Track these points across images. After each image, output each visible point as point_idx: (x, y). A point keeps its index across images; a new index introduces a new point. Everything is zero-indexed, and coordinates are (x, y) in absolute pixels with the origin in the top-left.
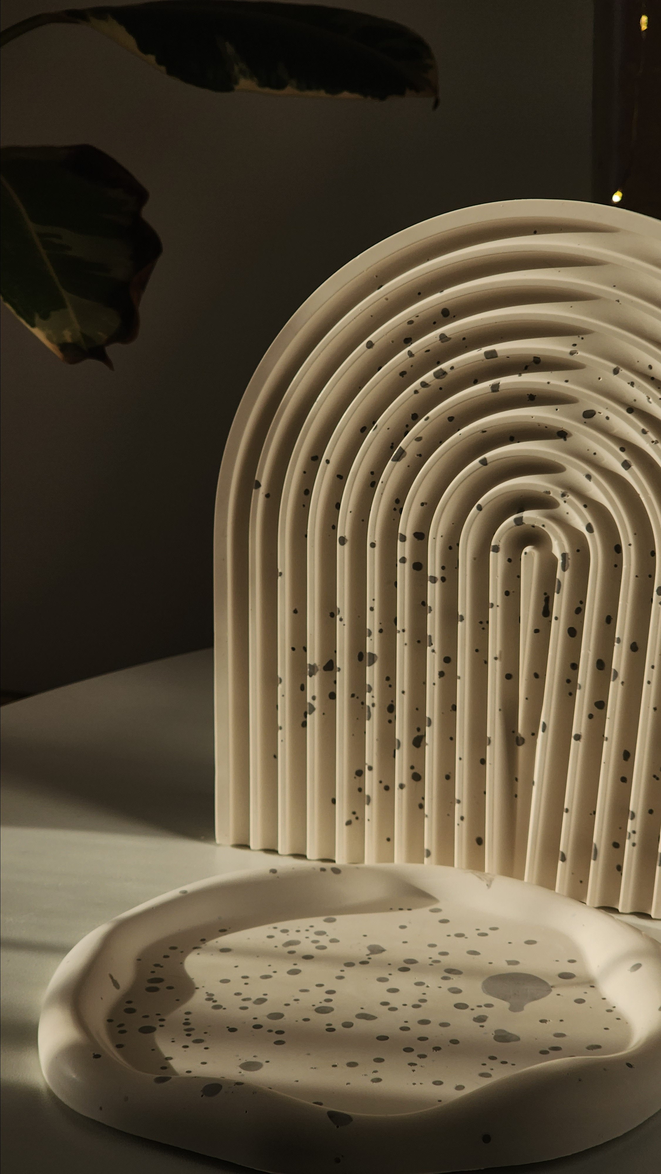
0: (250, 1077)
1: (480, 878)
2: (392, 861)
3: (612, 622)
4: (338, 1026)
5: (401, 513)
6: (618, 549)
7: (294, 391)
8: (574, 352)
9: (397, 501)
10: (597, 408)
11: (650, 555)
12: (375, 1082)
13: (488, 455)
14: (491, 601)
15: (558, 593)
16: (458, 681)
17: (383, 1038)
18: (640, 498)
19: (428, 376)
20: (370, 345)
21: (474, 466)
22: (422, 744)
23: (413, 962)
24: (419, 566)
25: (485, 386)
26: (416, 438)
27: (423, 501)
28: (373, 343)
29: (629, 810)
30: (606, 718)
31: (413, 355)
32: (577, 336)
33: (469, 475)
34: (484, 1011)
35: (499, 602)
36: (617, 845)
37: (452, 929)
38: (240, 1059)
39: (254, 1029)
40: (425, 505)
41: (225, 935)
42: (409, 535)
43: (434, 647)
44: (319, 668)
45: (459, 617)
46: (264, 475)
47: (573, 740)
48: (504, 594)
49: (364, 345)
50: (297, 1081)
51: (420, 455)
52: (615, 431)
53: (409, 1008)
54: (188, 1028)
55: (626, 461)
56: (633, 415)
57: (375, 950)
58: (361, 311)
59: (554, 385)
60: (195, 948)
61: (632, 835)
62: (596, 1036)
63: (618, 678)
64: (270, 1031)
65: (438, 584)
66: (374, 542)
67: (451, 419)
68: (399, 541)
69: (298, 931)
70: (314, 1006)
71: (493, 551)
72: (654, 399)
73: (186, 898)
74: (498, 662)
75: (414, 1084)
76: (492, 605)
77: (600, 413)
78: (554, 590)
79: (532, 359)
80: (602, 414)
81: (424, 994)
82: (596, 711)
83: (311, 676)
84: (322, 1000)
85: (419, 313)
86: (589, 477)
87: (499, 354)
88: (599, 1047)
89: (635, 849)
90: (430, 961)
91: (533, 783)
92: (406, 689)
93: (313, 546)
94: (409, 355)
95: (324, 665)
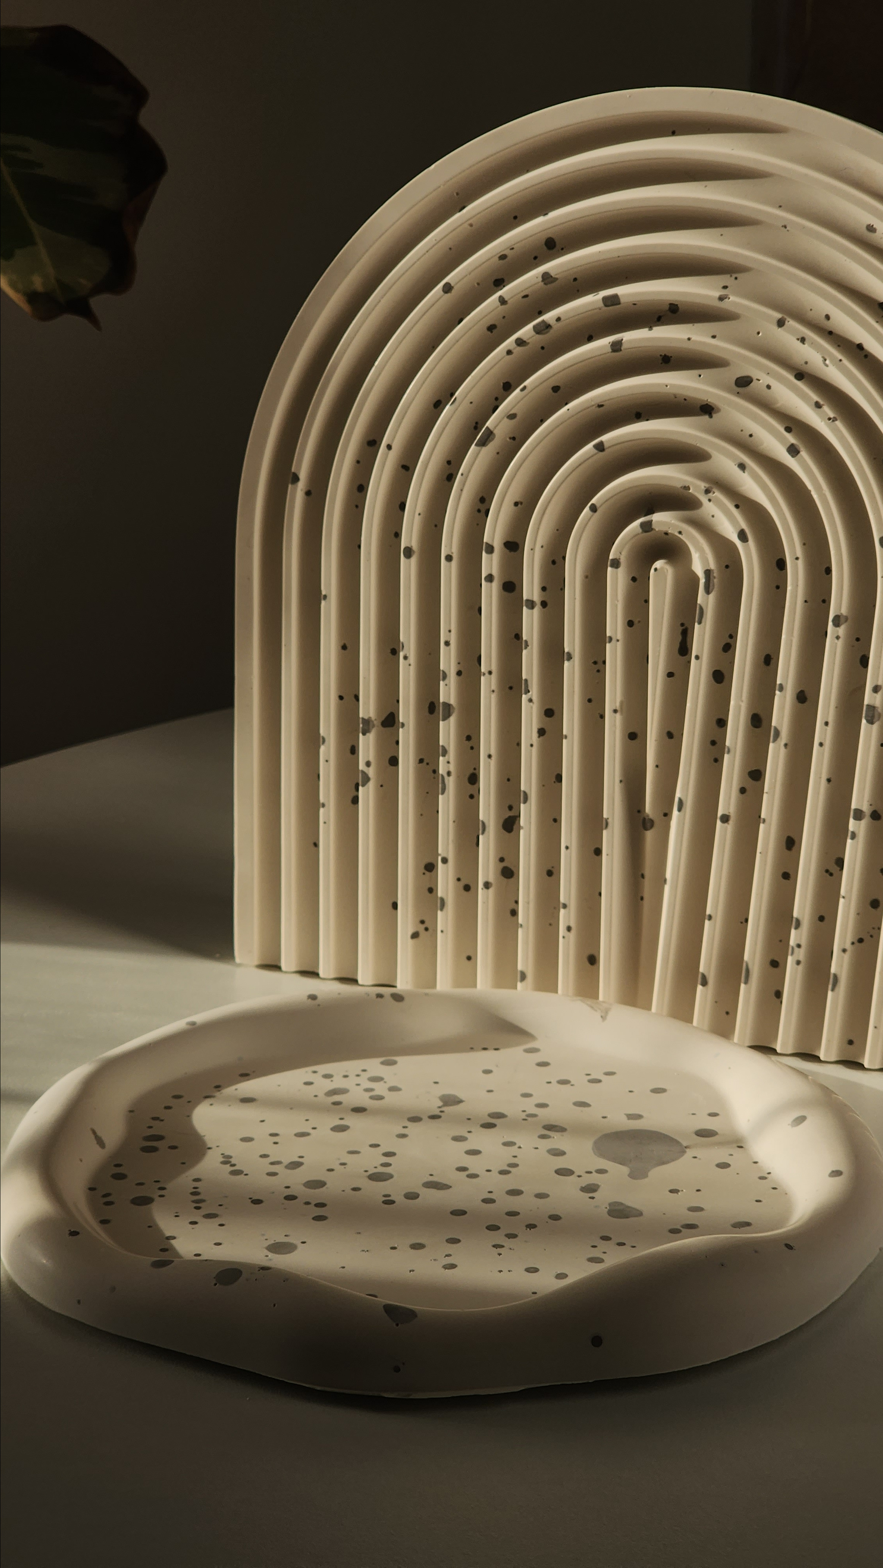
0: (279, 1261)
1: (592, 1007)
2: (475, 985)
3: (772, 662)
4: (398, 1197)
5: (487, 516)
6: (781, 564)
7: (345, 351)
8: (725, 296)
9: (482, 500)
10: (754, 373)
11: (824, 572)
12: (449, 1269)
13: (605, 438)
14: (608, 633)
15: (700, 623)
16: (564, 741)
17: (459, 1213)
18: (811, 495)
19: (526, 331)
20: (448, 288)
21: (586, 453)
22: (515, 827)
23: (500, 1116)
24: (511, 587)
25: (603, 343)
26: (508, 415)
27: (518, 500)
28: (452, 285)
29: (792, 917)
30: (763, 793)
31: (506, 301)
32: (729, 275)
33: (580, 465)
34: (595, 1178)
35: (620, 635)
36: (776, 964)
37: (554, 1073)
38: (266, 1239)
39: (286, 1201)
40: (519, 505)
41: (248, 1080)
42: (497, 544)
43: (532, 694)
44: (375, 722)
45: (565, 655)
46: (304, 466)
47: (719, 822)
48: (626, 625)
49: (439, 289)
50: (344, 1267)
51: (514, 438)
52: (779, 405)
53: (495, 1173)
54: (197, 1199)
55: (792, 445)
56: (802, 382)
57: (450, 1101)
58: (435, 242)
59: (695, 341)
60: (207, 1097)
61: (796, 949)
62: (744, 1209)
63: (779, 739)
64: (307, 1203)
65: (536, 611)
66: (451, 554)
67: (556, 389)
68: (484, 554)
69: (346, 1076)
70: (366, 1171)
71: (612, 566)
72: (831, 361)
73: (194, 1032)
74: (618, 715)
75: (500, 1271)
76: (611, 639)
77: (759, 380)
78: (695, 620)
79: (667, 307)
80: (761, 381)
81: (515, 1157)
82: (750, 784)
83: (364, 734)
84: (377, 1164)
85: (514, 244)
86: (742, 467)
87: (622, 300)
88: (748, 1224)
89: (800, 967)
90: (523, 1116)
91: (665, 880)
92: (493, 752)
93: (368, 560)
94: (500, 301)
95: (383, 718)
